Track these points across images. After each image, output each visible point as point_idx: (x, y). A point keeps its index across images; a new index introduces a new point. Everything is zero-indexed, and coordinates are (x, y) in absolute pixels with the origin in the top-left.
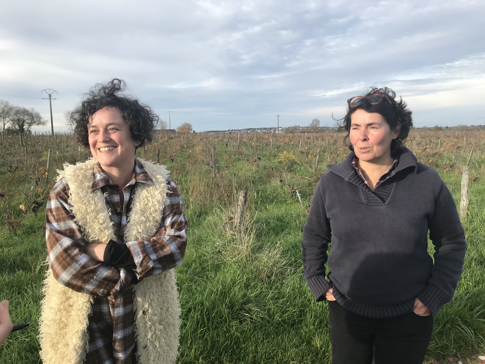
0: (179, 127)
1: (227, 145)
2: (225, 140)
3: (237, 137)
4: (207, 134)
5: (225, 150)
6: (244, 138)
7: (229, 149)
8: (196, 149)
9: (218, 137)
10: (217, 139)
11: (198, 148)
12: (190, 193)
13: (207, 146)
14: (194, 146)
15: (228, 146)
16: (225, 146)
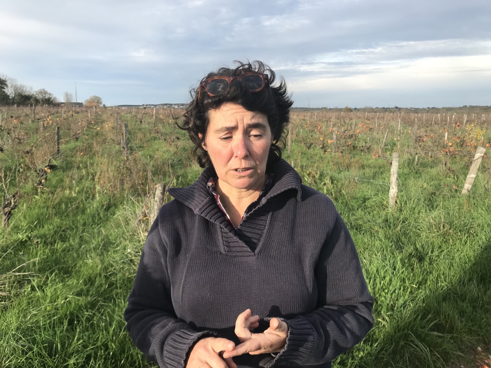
0: (87, 100)
1: (141, 122)
2: (139, 116)
3: (153, 112)
4: (119, 109)
5: (139, 127)
6: (160, 115)
7: (143, 126)
8: (105, 126)
9: (130, 113)
10: (130, 115)
11: (107, 124)
12: (96, 180)
13: (118, 122)
14: (103, 122)
15: (143, 122)
16: (139, 122)
